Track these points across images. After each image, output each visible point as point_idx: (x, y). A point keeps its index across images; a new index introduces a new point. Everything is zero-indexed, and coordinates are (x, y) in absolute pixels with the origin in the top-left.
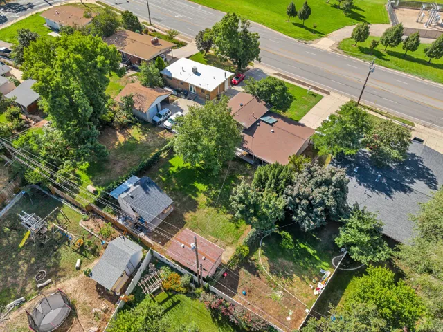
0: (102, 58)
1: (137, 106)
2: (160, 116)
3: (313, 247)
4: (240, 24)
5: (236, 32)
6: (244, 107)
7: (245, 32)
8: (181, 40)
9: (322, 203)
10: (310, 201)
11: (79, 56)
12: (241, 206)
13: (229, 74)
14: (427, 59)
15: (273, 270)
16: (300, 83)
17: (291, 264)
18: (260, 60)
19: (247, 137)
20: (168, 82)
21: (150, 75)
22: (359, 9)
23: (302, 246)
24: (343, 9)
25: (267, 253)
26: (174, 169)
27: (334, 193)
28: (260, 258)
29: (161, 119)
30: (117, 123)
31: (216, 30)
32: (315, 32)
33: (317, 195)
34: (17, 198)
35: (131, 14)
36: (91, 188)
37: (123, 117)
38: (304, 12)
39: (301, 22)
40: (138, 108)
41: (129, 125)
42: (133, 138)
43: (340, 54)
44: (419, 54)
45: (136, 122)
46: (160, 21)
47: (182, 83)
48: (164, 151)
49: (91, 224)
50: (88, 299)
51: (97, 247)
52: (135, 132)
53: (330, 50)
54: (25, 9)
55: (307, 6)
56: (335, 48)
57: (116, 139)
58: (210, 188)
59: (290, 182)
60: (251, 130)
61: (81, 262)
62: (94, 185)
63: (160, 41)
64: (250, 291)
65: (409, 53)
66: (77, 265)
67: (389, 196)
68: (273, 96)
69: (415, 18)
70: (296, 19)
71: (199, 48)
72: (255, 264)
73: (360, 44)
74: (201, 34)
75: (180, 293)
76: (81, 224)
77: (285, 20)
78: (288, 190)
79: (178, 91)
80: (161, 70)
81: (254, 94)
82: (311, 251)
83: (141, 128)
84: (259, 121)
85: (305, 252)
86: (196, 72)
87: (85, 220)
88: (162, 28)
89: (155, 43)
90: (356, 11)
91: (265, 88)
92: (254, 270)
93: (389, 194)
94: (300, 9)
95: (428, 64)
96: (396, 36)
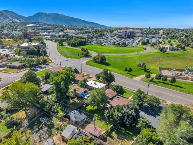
0: (72, 76)
1: (77, 92)
2: (84, 95)
3: (131, 132)
4: (109, 72)
5: (107, 73)
6: (109, 93)
7: (110, 73)
8: (91, 76)
9: (131, 115)
10: (128, 114)
11: (66, 76)
12: (108, 115)
13: (105, 85)
14: (171, 84)
15: (118, 138)
16: (128, 89)
17: (124, 136)
18: (115, 82)
19: (110, 101)
20: (86, 86)
21: (81, 84)
22: (149, 70)
23: (128, 132)
24: (143, 70)
25: (116, 133)
26: (88, 110)
27: (135, 111)
28: (114, 134)
29: (84, 96)
30: (70, 97)
31: (102, 73)
32: (134, 76)
33: (130, 112)
34: (39, 115)
35: (76, 69)
36: (62, 113)
37: (72, 95)
38: (129, 70)
39: (129, 73)
40: (77, 93)
41: (74, 98)
42: (75, 101)
43: (142, 81)
44: (168, 82)
45: (76, 97)
46: (84, 72)
47: (91, 87)
48: (84, 104)
49: (61, 123)
50: (59, 142)
51: (62, 129)
52: (76, 100)
53: (139, 80)
54: (44, 68)
55: (130, 68)
56: (140, 80)
57: (70, 101)
58: (99, 115)
59: (122, 109)
60: (112, 99)
61: (58, 133)
62: (63, 113)
63: (85, 76)
64: (110, 143)
65: (165, 82)
66: (56, 133)
67: (155, 117)
68: (118, 89)
69: (168, 73)
70: (127, 72)
71: (96, 78)
72: (112, 136)
73: (148, 79)
74: (97, 74)
75: (88, 142)
76: (58, 122)
77: (124, 72)
78: (122, 112)
79: (89, 89)
80: (85, 83)
81: (113, 90)
82: (130, 133)
83: (78, 99)
84: (114, 96)
85: (129, 134)
86: (95, 84)
87: (59, 122)
88: (85, 74)
89: (83, 76)
90: (148, 70)
91: (116, 87)
92: (112, 137)
93: (155, 116)
94: (128, 69)
95: (172, 85)
96: (159, 77)
